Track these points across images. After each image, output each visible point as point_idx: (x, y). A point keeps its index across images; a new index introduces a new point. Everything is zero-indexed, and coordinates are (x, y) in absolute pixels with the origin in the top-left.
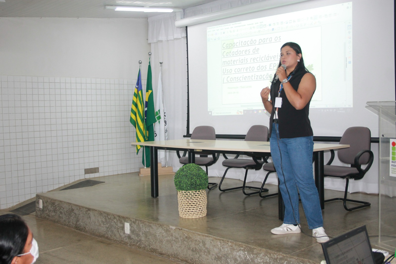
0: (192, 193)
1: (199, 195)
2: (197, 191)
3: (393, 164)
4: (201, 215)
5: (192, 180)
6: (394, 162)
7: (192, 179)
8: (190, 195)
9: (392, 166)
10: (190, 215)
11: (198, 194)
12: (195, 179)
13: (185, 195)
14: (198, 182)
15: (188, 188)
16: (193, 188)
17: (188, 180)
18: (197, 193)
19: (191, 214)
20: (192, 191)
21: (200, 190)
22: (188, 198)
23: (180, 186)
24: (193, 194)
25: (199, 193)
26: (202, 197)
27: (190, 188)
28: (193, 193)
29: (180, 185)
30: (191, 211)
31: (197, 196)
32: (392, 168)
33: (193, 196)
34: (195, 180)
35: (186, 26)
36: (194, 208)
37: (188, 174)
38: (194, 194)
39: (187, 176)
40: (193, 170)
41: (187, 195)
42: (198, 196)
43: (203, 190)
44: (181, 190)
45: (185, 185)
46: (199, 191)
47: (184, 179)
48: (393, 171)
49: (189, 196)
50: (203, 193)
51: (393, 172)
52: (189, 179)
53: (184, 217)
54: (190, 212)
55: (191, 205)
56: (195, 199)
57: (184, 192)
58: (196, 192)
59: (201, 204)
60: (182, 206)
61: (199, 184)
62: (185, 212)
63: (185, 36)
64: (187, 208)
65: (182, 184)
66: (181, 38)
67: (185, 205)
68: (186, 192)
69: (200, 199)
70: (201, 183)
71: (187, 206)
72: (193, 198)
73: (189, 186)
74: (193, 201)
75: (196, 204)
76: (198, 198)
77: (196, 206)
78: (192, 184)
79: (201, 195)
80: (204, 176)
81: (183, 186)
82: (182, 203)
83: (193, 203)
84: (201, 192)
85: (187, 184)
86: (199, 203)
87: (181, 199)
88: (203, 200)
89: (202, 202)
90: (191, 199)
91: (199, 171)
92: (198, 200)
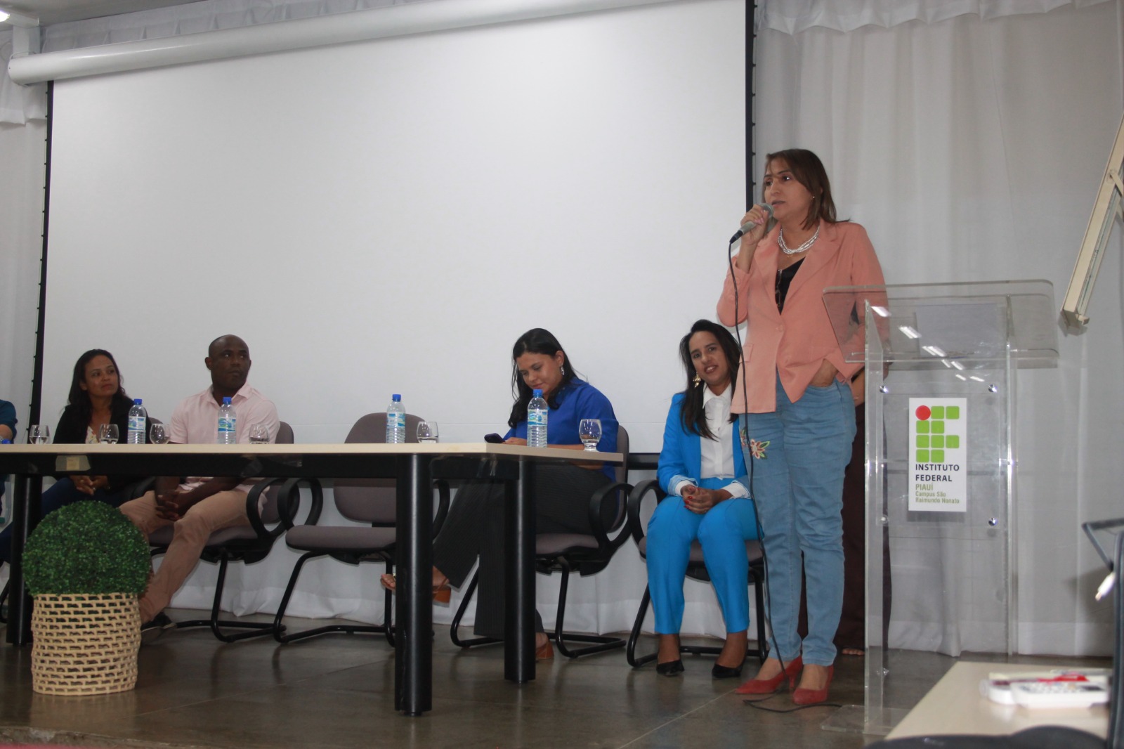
0: (79, 603)
1: (104, 612)
2: (100, 596)
3: (920, 472)
4: (107, 685)
5: (81, 554)
6: (925, 468)
7: (81, 551)
8: (72, 610)
9: (919, 479)
10: (64, 683)
11: (103, 605)
12: (94, 551)
13: (53, 609)
14: (103, 562)
15: (63, 584)
16: (83, 584)
17: (65, 555)
18: (98, 605)
19: (68, 680)
20: (79, 595)
21: (111, 592)
22: (63, 620)
23: (37, 576)
24: (80, 606)
25: (107, 605)
26: (119, 620)
27: (70, 583)
28: (84, 602)
29: (38, 571)
30: (72, 666)
31: (96, 612)
32: (917, 486)
33: (82, 613)
34: (93, 557)
35: (50, 79)
36: (81, 659)
37: (70, 532)
38: (84, 605)
39: (63, 540)
40: (91, 521)
41: (58, 610)
42: (100, 615)
43: (124, 595)
44: (41, 592)
45: (52, 572)
46: (104, 598)
47: (51, 549)
48: (921, 494)
49: (68, 613)
50: (122, 604)
51: (920, 497)
52: (69, 549)
53: (44, 691)
54: (67, 673)
55: (72, 644)
56: (87, 624)
57: (51, 599)
58: (96, 598)
59: (109, 643)
60: (42, 651)
61: (106, 569)
62: (49, 673)
63: (42, 115)
64: (56, 655)
65: (45, 569)
66: (23, 122)
67: (52, 648)
68: (56, 599)
69: (110, 625)
70: (116, 566)
71: (56, 651)
72: (81, 620)
73: (69, 574)
74: (80, 630)
75: (89, 643)
76: (101, 623)
77: (88, 651)
78: (80, 567)
79: (112, 611)
80: (130, 545)
81: (48, 576)
82: (43, 640)
83: (82, 637)
84: (114, 600)
85: (61, 568)
86: (102, 640)
87: (40, 626)
88: (120, 631)
89: (114, 636)
90: (73, 624)
91: (112, 527)
92: (102, 629)
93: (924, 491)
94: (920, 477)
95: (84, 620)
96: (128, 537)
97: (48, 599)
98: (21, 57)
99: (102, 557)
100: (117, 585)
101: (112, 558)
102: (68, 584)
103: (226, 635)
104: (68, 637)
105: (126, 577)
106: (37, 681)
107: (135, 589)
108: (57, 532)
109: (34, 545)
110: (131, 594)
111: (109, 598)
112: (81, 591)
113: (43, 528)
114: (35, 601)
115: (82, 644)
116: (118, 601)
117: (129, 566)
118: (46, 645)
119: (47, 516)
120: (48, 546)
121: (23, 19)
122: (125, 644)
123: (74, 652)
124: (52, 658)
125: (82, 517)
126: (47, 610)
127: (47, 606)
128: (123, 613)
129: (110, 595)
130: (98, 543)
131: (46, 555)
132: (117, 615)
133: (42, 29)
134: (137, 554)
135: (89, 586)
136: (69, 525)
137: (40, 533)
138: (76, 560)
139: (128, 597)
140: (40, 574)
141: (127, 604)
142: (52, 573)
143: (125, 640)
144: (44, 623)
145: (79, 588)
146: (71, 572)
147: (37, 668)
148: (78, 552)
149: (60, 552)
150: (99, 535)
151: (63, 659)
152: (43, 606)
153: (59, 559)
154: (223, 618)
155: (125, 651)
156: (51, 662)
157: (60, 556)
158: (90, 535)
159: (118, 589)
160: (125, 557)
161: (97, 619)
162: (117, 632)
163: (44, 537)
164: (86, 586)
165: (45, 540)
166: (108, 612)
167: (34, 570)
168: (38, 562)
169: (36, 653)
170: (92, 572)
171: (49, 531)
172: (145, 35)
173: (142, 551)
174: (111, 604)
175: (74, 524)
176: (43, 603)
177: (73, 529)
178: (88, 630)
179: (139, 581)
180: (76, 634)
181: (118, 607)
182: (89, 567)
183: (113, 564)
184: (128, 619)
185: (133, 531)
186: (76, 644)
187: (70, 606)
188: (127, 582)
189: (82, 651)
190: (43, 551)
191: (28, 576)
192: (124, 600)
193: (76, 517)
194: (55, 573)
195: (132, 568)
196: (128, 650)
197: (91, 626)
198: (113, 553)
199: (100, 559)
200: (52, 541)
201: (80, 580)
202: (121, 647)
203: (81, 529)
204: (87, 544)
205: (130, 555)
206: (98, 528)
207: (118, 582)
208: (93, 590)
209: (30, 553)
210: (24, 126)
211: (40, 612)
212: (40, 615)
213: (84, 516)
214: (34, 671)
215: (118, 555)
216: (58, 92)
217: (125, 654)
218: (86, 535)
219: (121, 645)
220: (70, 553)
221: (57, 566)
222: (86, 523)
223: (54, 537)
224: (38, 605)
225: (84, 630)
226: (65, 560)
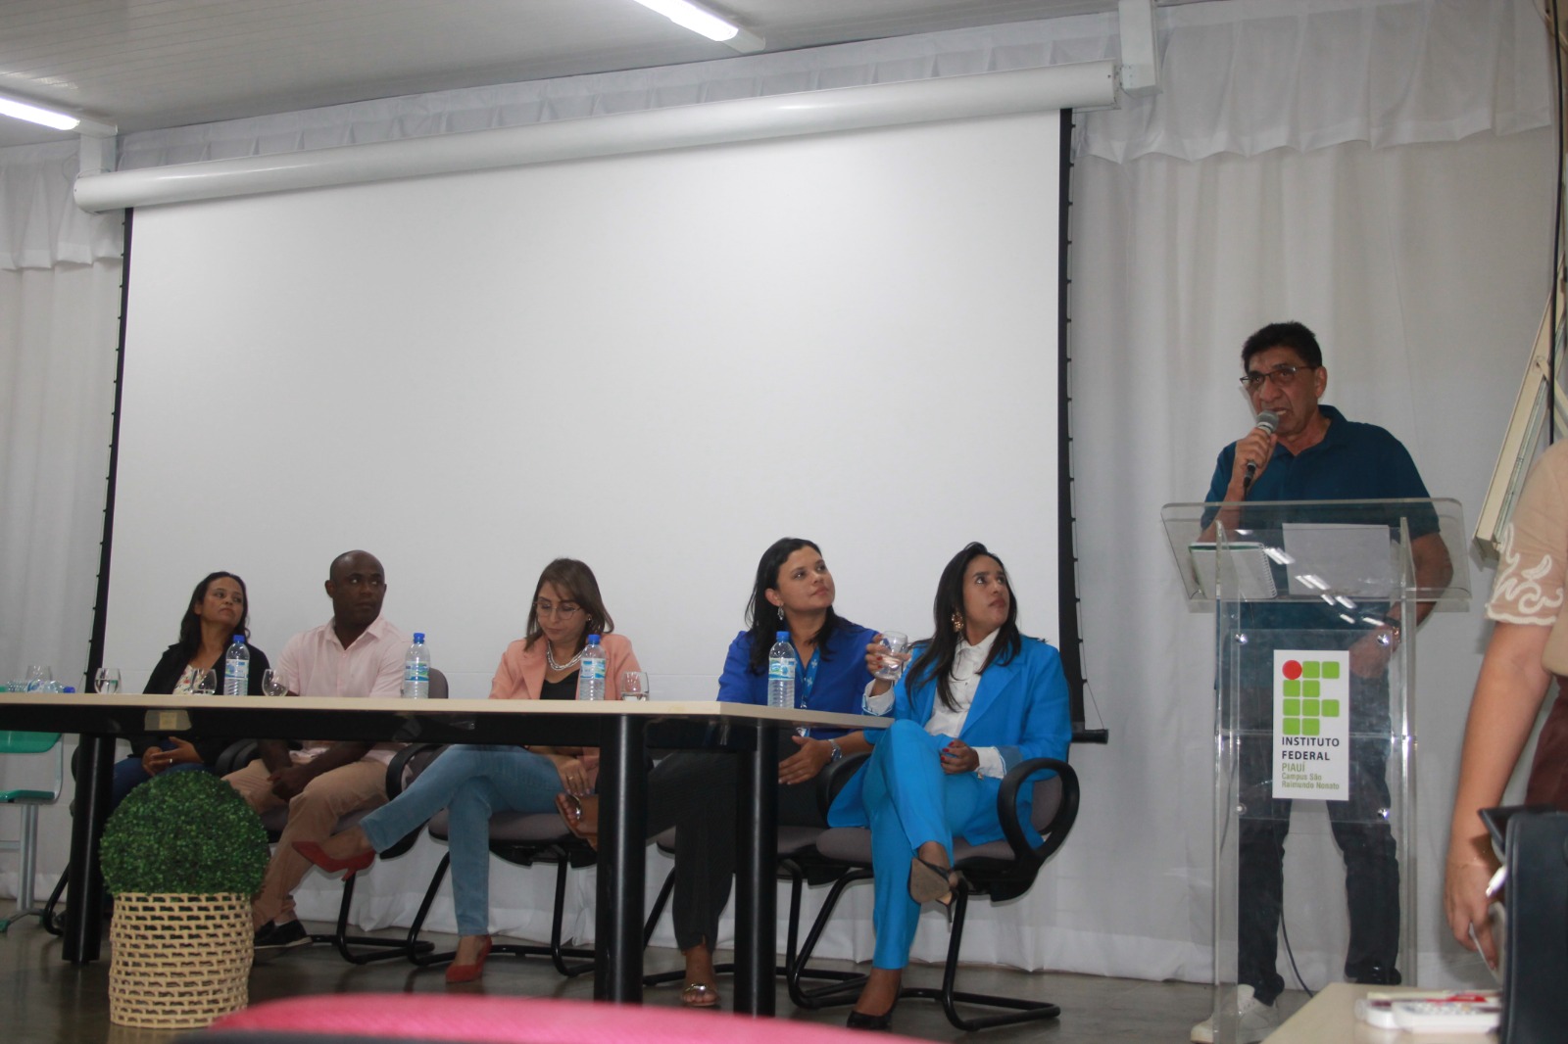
0: (176, 905)
1: (208, 918)
2: (203, 897)
3: (1289, 748)
4: (210, 1016)
5: (180, 839)
6: (1294, 742)
7: (180, 836)
8: (165, 914)
9: (1287, 757)
10: (154, 1012)
11: (206, 909)
12: (197, 837)
13: (141, 913)
14: (208, 851)
15: (155, 879)
16: (181, 880)
17: (159, 842)
18: (200, 909)
19: (159, 1008)
20: (175, 895)
21: (218, 892)
22: (153, 928)
23: (121, 868)
24: (177, 909)
25: (212, 908)
26: (226, 929)
27: (164, 878)
28: (181, 904)
29: (122, 862)
30: (164, 989)
31: (198, 918)
32: (1284, 766)
33: (179, 918)
34: (196, 844)
35: (128, 205)
36: (176, 979)
37: (165, 811)
38: (182, 909)
39: (156, 821)
40: (194, 797)
41: (148, 914)
42: (202, 922)
43: (234, 896)
44: (124, 891)
45: (141, 863)
46: (208, 899)
47: (141, 834)
49: (161, 918)
50: (231, 908)
51: (1288, 781)
52: (163, 834)
53: (125, 1022)
54: (157, 999)
55: (165, 960)
56: (185, 933)
58: (197, 899)
59: (214, 959)
60: (124, 969)
61: (211, 861)
62: (133, 997)
63: (118, 253)
64: (143, 974)
65: (132, 860)
66: (89, 261)
67: (136, 964)
68: (145, 900)
69: (214, 935)
70: (225, 857)
71: (143, 969)
72: (177, 928)
73: (163, 867)
74: (176, 942)
75: (187, 959)
76: (203, 932)
77: (186, 970)
78: (178, 857)
79: (218, 918)
80: (243, 830)
81: (135, 869)
82: (126, 955)
83: (177, 951)
84: (220, 903)
85: (152, 858)
86: (204, 955)
87: (123, 935)
88: (228, 944)
89: (220, 950)
90: (167, 933)
91: (219, 805)
92: (204, 940)
93: (1293, 772)
94: (1287, 754)
95: (182, 928)
96: (240, 820)
97: (134, 899)
98: (91, 176)
99: (207, 844)
100: (226, 882)
101: (221, 847)
102: (161, 880)
103: (355, 954)
104: (160, 950)
105: (238, 872)
106: (116, 1008)
107: (249, 889)
108: (148, 811)
109: (117, 828)
110: (243, 895)
111: (214, 899)
112: (178, 890)
113: (129, 805)
114: (116, 902)
115: (178, 960)
116: (225, 904)
117: (241, 858)
118: (130, 961)
119: (135, 789)
120: (136, 829)
121: (97, 127)
122: (232, 961)
123: (167, 970)
124: (138, 978)
125: (181, 791)
126: (133, 914)
127: (132, 909)
128: (232, 920)
129: (215, 895)
130: (202, 826)
131: (133, 842)
132: (224, 922)
133: (119, 139)
134: (252, 841)
135: (188, 883)
136: (164, 802)
137: (126, 812)
138: (173, 847)
139: (238, 898)
140: (125, 866)
141: (238, 908)
142: (142, 865)
143: (234, 955)
144: (129, 931)
145: (176, 886)
146: (166, 865)
147: (117, 991)
148: (176, 837)
149: (152, 838)
150: (203, 816)
151: (153, 979)
152: (127, 908)
153: (151, 847)
154: (351, 932)
155: (234, 971)
156: (136, 983)
157: (152, 842)
158: (191, 815)
159: (226, 887)
160: (236, 846)
161: (199, 927)
162: (223, 944)
163: (131, 818)
164: (185, 883)
165: (132, 822)
166: (213, 918)
167: (117, 861)
168: (122, 851)
169: (115, 971)
170: (194, 864)
171: (138, 809)
172: (257, 150)
173: (258, 838)
174: (217, 908)
175: (171, 800)
176: (127, 904)
177: (169, 807)
178: (186, 941)
179: (253, 877)
180: (171, 946)
181: (226, 911)
182: (190, 858)
183: (221, 855)
184: (238, 928)
185: (247, 811)
186: (171, 960)
187: (163, 909)
188: (238, 879)
189: (179, 969)
190: (129, 835)
191: (108, 869)
192: (234, 902)
193: (173, 792)
194: (145, 865)
195: (245, 861)
196: (238, 970)
197: (191, 936)
198: (221, 840)
199: (205, 848)
200: (142, 822)
201: (178, 875)
202: (228, 965)
203: (180, 808)
204: (188, 827)
205: (243, 843)
206: (202, 807)
207: (227, 879)
208: (194, 888)
209: (112, 838)
210: (91, 266)
211: (123, 917)
212: (124, 921)
213: (184, 790)
214: (113, 995)
215: (227, 843)
216: (138, 221)
217: (233, 974)
218: (186, 815)
219: (228, 962)
220: (166, 839)
221: (148, 856)
222: (187, 800)
223: (143, 818)
224: (121, 907)
225: (181, 941)
226: (158, 849)
